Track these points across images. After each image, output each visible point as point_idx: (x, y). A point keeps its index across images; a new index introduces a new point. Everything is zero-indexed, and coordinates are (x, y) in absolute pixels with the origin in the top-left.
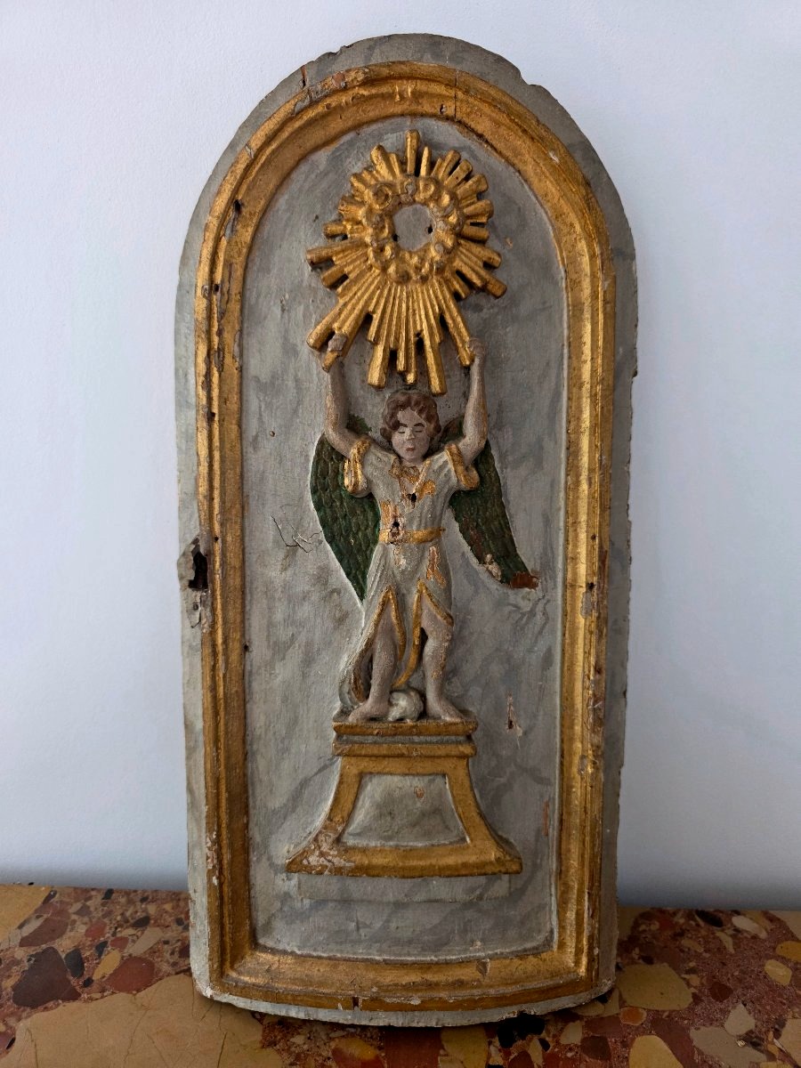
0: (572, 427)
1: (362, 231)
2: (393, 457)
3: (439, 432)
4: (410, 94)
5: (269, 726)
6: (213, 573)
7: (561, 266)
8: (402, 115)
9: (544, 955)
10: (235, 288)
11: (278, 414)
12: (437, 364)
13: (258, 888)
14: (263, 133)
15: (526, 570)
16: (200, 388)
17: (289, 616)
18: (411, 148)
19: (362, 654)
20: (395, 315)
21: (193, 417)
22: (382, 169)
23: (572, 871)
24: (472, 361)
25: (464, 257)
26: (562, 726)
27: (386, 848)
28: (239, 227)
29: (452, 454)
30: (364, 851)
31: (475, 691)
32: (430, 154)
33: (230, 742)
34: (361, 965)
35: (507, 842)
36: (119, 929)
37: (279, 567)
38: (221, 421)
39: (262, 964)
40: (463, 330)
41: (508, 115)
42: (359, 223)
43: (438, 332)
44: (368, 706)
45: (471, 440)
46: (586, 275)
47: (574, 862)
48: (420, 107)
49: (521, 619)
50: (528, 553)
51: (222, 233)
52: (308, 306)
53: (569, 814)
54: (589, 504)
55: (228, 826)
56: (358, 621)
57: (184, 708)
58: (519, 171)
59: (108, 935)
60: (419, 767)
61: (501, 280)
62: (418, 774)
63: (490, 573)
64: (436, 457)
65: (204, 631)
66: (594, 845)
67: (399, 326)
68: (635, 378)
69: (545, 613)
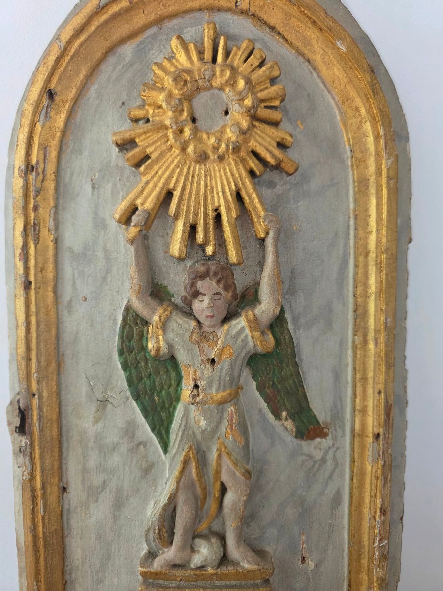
0: (359, 292)
1: (163, 115)
2: (193, 323)
3: (236, 299)
5: (86, 559)
6: (32, 426)
7: (347, 147)
8: (200, 10)
10: (51, 168)
11: (90, 280)
12: (236, 238)
14: (71, 27)
15: (318, 422)
16: (17, 259)
17: (101, 463)
18: (208, 38)
19: (165, 508)
20: (194, 192)
21: (13, 285)
22: (181, 57)
24: (267, 234)
25: (258, 138)
26: (350, 559)
28: (52, 114)
29: (248, 321)
31: (272, 533)
32: (226, 43)
33: (50, 575)
37: (91, 420)
38: (38, 289)
40: (258, 205)
41: (299, 8)
42: (160, 107)
43: (235, 208)
44: (170, 554)
45: (266, 307)
46: (370, 154)
48: (217, 2)
49: (313, 466)
50: (320, 408)
51: (36, 120)
52: (116, 184)
54: (375, 362)
56: (164, 470)
58: (309, 61)
61: (294, 159)
63: (286, 428)
64: (234, 322)
67: (197, 202)
68: (410, 245)
69: (335, 459)
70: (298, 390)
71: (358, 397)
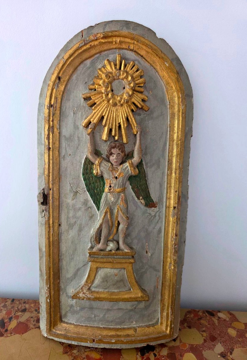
0: (170, 155)
1: (101, 88)
2: (110, 164)
3: (125, 156)
4: (118, 42)
5: (67, 251)
6: (49, 200)
7: (168, 100)
8: (116, 49)
9: (156, 327)
10: (58, 106)
11: (72, 148)
12: (125, 134)
13: (62, 303)
14: (68, 54)
15: (153, 202)
16: (46, 139)
17: (74, 215)
18: (118, 60)
19: (98, 229)
20: (112, 117)
21: (44, 149)
22: (108, 67)
23: (166, 300)
24: (137, 133)
25: (135, 98)
26: (164, 252)
27: (105, 292)
28: (60, 85)
29: (129, 164)
30: (98, 292)
31: (135, 241)
32: (125, 62)
33: (54, 256)
34: (96, 329)
35: (145, 290)
36: (16, 313)
37: (71, 199)
38: (53, 150)
39: (63, 327)
40: (134, 122)
41: (152, 50)
42: (100, 85)
43: (126, 123)
44: (100, 246)
45: (136, 159)
46: (176, 104)
47: (166, 297)
48: (122, 46)
49: (151, 218)
50: (154, 196)
51: (54, 87)
52: (82, 113)
53: (165, 281)
54: (175, 180)
55: (53, 283)
57: (39, 244)
58: (155, 69)
59: (12, 315)
60: (116, 266)
61: (148, 106)
62: (116, 268)
63: (141, 203)
64: (124, 164)
65: (46, 219)
66: (173, 292)
67: (113, 121)
68: (192, 138)
69: (159, 216)
70: (146, 190)
71: (168, 193)
